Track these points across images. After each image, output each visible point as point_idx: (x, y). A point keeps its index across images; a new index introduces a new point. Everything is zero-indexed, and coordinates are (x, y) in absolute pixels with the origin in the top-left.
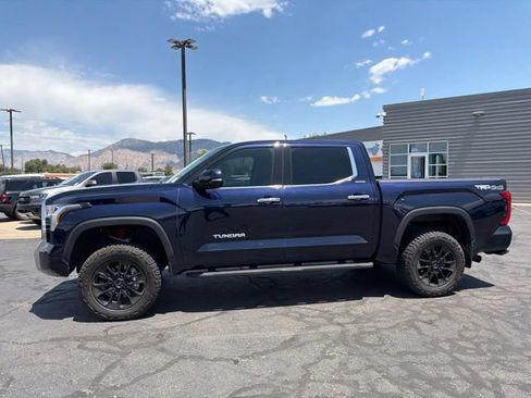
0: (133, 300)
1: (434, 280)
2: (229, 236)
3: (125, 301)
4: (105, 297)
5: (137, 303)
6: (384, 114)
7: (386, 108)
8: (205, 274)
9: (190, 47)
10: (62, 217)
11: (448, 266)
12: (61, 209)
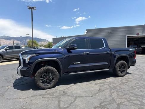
0: (51, 83)
1: (122, 73)
2: (76, 63)
3: (49, 83)
4: (43, 82)
5: (52, 83)
7: (87, 30)
8: (70, 74)
9: (34, 9)
10: (30, 59)
11: (124, 69)
12: (30, 56)
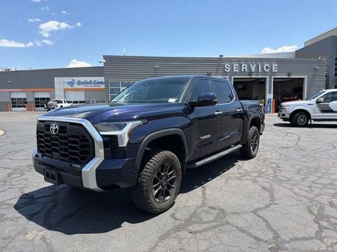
1: (254, 150)
4: (157, 195)
6: (104, 61)
7: (105, 57)
10: (132, 134)
11: (256, 142)
12: (130, 125)
